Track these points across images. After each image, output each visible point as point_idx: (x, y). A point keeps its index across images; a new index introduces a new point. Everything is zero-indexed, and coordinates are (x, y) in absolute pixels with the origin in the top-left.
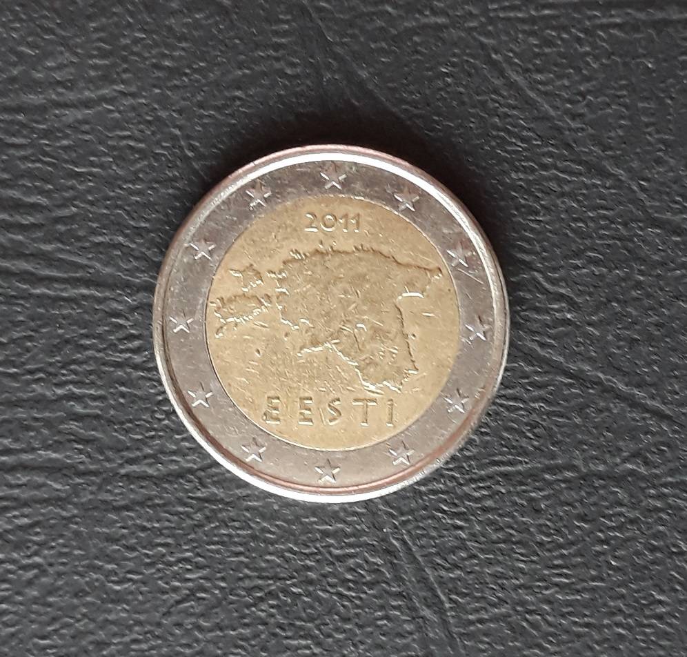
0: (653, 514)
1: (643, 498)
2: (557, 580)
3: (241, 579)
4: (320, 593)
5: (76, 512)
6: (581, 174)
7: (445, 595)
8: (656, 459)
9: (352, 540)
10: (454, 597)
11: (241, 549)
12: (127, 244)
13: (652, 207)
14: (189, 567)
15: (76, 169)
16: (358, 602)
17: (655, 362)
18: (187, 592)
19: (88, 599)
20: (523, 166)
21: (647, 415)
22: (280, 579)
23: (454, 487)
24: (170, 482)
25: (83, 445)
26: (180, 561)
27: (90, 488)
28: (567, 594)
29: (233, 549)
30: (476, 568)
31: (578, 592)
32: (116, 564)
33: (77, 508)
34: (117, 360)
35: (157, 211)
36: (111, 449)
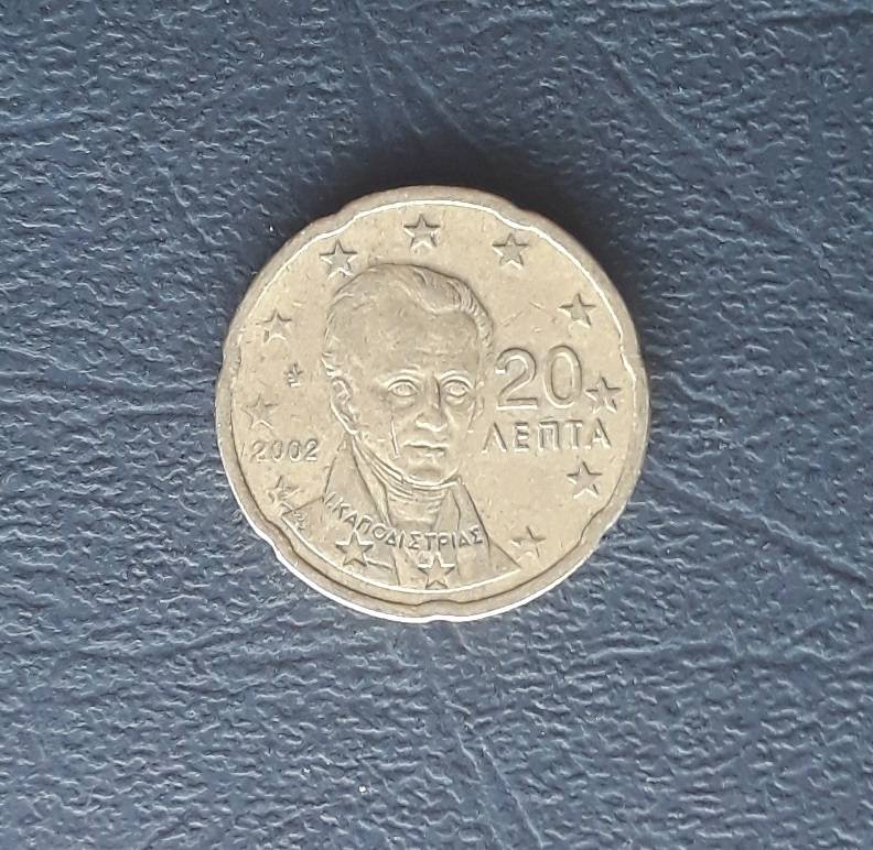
0: (837, 718)
1: (823, 695)
2: (699, 809)
3: (251, 802)
4: (363, 825)
5: (21, 705)
6: (739, 234)
7: (538, 827)
8: (843, 639)
9: (408, 749)
10: (551, 832)
11: (251, 760)
12: (96, 329)
13: (840, 280)
14: (179, 785)
15: (24, 224)
16: (415, 837)
17: (843, 501)
18: (176, 820)
19: (38, 827)
20: (656, 222)
21: (828, 577)
22: (306, 803)
23: (552, 677)
24: (154, 665)
25: (31, 611)
26: (167, 775)
27: (40, 673)
28: (713, 831)
29: (240, 759)
30: (584, 791)
31: (728, 827)
32: (78, 780)
33: (22, 701)
34: (79, 492)
35: (138, 285)
36: (70, 617)
